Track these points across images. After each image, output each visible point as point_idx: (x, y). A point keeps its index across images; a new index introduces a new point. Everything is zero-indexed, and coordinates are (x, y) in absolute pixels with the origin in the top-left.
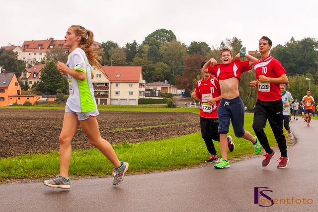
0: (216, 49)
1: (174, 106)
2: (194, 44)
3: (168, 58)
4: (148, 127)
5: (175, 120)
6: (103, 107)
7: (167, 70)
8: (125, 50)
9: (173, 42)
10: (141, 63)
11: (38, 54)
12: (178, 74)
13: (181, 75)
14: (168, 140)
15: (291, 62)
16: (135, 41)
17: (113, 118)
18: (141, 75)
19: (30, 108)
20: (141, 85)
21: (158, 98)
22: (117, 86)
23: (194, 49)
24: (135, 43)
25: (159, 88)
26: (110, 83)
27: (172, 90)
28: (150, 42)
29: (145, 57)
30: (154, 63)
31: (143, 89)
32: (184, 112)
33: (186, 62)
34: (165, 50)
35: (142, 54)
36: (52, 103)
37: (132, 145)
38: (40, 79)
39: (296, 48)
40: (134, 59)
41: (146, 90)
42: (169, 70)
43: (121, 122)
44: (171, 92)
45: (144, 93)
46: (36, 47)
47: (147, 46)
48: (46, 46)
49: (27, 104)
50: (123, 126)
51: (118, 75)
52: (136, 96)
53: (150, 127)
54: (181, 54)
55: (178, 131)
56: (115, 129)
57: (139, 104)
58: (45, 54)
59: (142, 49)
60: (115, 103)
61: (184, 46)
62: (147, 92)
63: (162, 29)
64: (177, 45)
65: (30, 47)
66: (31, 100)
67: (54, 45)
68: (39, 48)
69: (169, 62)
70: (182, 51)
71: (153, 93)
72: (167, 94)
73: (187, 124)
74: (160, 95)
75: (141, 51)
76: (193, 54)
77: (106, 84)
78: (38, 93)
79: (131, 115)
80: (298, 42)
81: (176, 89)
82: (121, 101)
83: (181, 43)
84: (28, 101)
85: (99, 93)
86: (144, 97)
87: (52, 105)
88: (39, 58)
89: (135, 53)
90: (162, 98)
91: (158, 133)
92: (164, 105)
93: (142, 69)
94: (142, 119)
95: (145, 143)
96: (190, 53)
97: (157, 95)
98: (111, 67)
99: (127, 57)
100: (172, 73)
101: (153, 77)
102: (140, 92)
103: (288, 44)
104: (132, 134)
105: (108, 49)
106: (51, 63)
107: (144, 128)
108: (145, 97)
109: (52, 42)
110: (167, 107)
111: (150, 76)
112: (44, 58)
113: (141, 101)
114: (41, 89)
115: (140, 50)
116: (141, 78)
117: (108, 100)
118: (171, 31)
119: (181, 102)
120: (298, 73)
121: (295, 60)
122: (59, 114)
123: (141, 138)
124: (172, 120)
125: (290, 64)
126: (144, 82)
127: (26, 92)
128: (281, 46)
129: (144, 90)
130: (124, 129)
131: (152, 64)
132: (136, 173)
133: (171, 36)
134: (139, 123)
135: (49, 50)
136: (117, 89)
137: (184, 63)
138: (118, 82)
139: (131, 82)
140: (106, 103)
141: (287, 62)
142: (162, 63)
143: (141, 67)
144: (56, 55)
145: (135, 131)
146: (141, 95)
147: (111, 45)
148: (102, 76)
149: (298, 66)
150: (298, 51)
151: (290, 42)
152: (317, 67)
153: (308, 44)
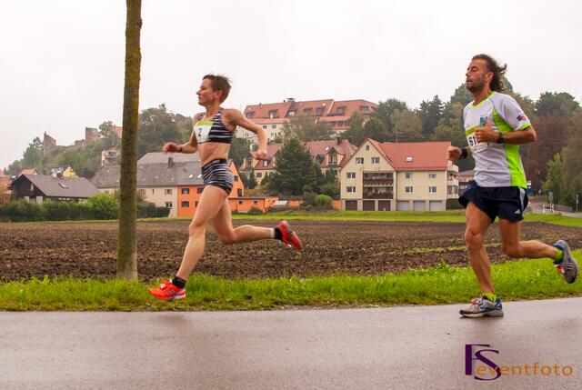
2: (546, 97)
6: (385, 216)
8: (420, 114)
10: (448, 134)
11: (269, 127)
13: (525, 155)
16: (437, 97)
17: (403, 233)
19: (260, 218)
20: (451, 174)
22: (408, 177)
24: (437, 101)
26: (395, 173)
28: (465, 98)
29: (456, 124)
31: (455, 182)
35: (451, 119)
36: (295, 209)
37: (455, 271)
38: (274, 168)
40: (437, 128)
41: (461, 183)
43: (420, 239)
45: (456, 189)
46: (267, 116)
47: (458, 105)
48: (282, 112)
49: (254, 212)
50: (425, 245)
51: (409, 159)
52: (442, 195)
56: (411, 249)
57: (447, 208)
58: (282, 126)
59: (451, 111)
60: (404, 207)
61: (527, 101)
62: (463, 187)
65: (256, 115)
66: (260, 205)
67: (296, 111)
68: (272, 116)
75: (449, 114)
76: (545, 114)
77: (389, 175)
78: (272, 193)
79: (434, 228)
82: (416, 204)
83: (523, 96)
84: (255, 206)
85: (376, 191)
86: (457, 195)
87: (296, 213)
88: (272, 134)
89: (438, 118)
94: (456, 234)
96: (538, 115)
98: (397, 144)
99: (424, 126)
102: (449, 187)
105: (390, 113)
106: (292, 141)
109: (292, 105)
112: (280, 133)
113: (450, 204)
114: (277, 186)
115: (446, 112)
117: (393, 203)
122: (309, 227)
123: (464, 262)
126: (456, 168)
127: (252, 191)
129: (457, 185)
130: (429, 250)
134: (452, 240)
135: (288, 120)
136: (408, 183)
138: (408, 170)
139: (432, 171)
140: (389, 209)
143: (450, 143)
144: (300, 127)
145: (448, 251)
146: (450, 193)
147: (395, 106)
148: (382, 160)
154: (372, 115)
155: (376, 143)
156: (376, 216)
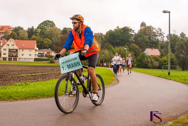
1: (54, 63)
2: (65, 29)
3: (51, 36)
4: (39, 74)
5: (54, 70)
6: (15, 63)
7: (50, 43)
8: (28, 32)
9: (54, 28)
10: (36, 38)
12: (56, 45)
13: (58, 46)
14: (50, 81)
15: (117, 39)
16: (33, 26)
17: (20, 68)
18: (36, 45)
21: (45, 58)
22: (23, 51)
23: (65, 31)
24: (33, 28)
26: (19, 50)
28: (42, 27)
31: (37, 53)
33: (60, 39)
34: (49, 32)
35: (37, 34)
37: (30, 84)
39: (119, 32)
40: (32, 36)
41: (39, 53)
43: (25, 71)
44: (52, 55)
45: (37, 55)
47: (39, 29)
50: (25, 73)
51: (23, 45)
52: (33, 57)
53: (40, 73)
54: (58, 34)
55: (56, 76)
56: (21, 74)
57: (34, 61)
59: (37, 31)
60: (21, 60)
61: (59, 30)
62: (39, 55)
63: (47, 20)
64: (56, 29)
69: (52, 38)
70: (58, 32)
71: (42, 55)
72: (50, 55)
74: (46, 56)
76: (64, 34)
77: (17, 50)
79: (30, 67)
80: (121, 29)
81: (55, 53)
82: (25, 59)
83: (58, 28)
85: (13, 55)
86: (38, 57)
89: (33, 33)
90: (47, 58)
91: (44, 77)
92: (48, 61)
94: (37, 69)
95: (37, 82)
96: (62, 34)
97: (44, 56)
98: (20, 40)
99: (28, 35)
100: (53, 44)
101: (43, 47)
102: (35, 54)
103: (115, 30)
104: (30, 77)
105: (18, 31)
107: (37, 74)
110: (50, 63)
111: (41, 45)
113: (36, 60)
115: (35, 31)
116: (36, 47)
117: (18, 59)
118: (52, 21)
120: (120, 45)
121: (119, 38)
123: (35, 80)
124: (52, 70)
125: (116, 40)
126: (37, 49)
128: (112, 30)
129: (38, 54)
130: (26, 75)
131: (42, 39)
132: (30, 99)
133: (52, 24)
134: (34, 71)
136: (23, 53)
138: (23, 49)
139: (30, 49)
140: (16, 61)
142: (47, 39)
143: (36, 41)
147: (20, 28)
148: (15, 45)
149: (121, 42)
150: (121, 34)
151: (116, 29)
152: (131, 42)
153: (126, 30)
154: (12, 31)
155: (13, 40)
156: (12, 63)
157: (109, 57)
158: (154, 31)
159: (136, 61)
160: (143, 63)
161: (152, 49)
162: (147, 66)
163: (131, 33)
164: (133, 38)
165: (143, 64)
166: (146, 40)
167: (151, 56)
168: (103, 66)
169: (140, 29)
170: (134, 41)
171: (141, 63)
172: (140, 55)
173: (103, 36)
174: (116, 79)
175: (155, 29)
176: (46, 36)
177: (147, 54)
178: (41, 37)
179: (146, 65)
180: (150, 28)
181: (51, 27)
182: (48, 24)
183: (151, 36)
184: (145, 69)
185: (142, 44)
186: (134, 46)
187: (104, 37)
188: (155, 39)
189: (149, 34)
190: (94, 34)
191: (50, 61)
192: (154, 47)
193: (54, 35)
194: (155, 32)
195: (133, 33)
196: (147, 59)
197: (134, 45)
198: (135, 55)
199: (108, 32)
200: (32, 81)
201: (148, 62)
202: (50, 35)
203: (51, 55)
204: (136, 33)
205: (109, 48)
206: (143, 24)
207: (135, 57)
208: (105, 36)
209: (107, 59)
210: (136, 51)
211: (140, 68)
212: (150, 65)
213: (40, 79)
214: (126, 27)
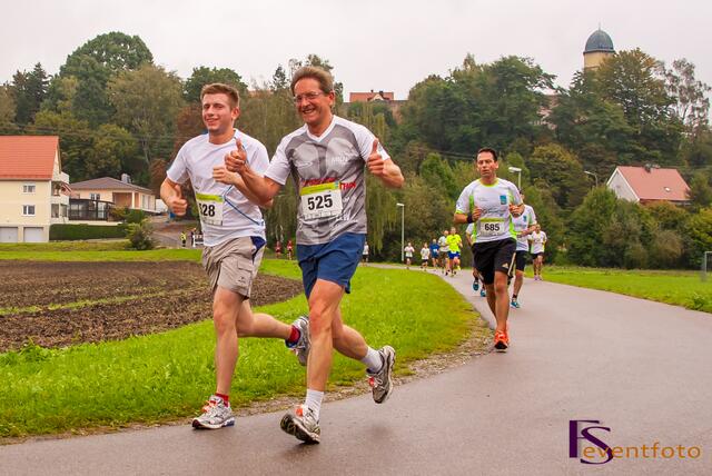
0: (261, 87)
1: (149, 246)
2: (202, 74)
3: (132, 112)
4: (81, 304)
5: (153, 283)
7: (127, 148)
8: (12, 92)
9: (145, 69)
10: (55, 125)
14: (145, 338)
15: (465, 123)
16: (39, 66)
18: (56, 160)
20: (57, 186)
21: (104, 223)
24: (39, 72)
25: (107, 197)
27: (142, 202)
28: (81, 68)
29: (65, 109)
30: (91, 127)
31: (64, 199)
32: (175, 262)
33: (180, 125)
34: (123, 91)
35: (60, 101)
39: (478, 85)
40: (37, 115)
41: (72, 201)
42: (134, 146)
44: (140, 207)
45: (65, 210)
47: (72, 80)
50: (13, 302)
52: (44, 219)
53: (88, 302)
54: (166, 102)
55: (167, 313)
57: (51, 239)
59: (60, 89)
61: (173, 79)
62: (75, 207)
63: (112, 34)
64: (154, 77)
69: (135, 122)
70: (168, 92)
71: (89, 209)
72: (127, 210)
73: (188, 293)
74: (110, 213)
75: (56, 94)
79: (30, 271)
80: (486, 67)
81: (153, 197)
82: (3, 231)
83: (167, 71)
86: (67, 219)
89: (40, 99)
90: (116, 224)
91: (111, 321)
92: (120, 241)
93: (60, 143)
95: (84, 346)
96: (188, 99)
99: (17, 111)
100: (142, 153)
101: (91, 167)
102: (55, 207)
103: (456, 74)
104: (42, 322)
107: (72, 305)
108: (67, 221)
110: (127, 248)
111: (82, 161)
113: (57, 233)
115: (53, 90)
116: (56, 168)
118: (137, 39)
119: (167, 235)
121: (475, 117)
123: (67, 333)
124: (143, 282)
125: (463, 128)
126: (65, 178)
128: (439, 78)
129: (67, 203)
130: (17, 311)
131: (86, 131)
133: (136, 52)
134: (55, 292)
137: (175, 126)
139: (30, 178)
141: (456, 124)
142: (114, 127)
143: (57, 138)
145: (47, 313)
146: (57, 216)
149: (485, 134)
150: (484, 93)
151: (462, 69)
152: (535, 137)
153: (512, 75)
157: (427, 215)
158: (655, 76)
159: (566, 229)
160: (599, 242)
161: (648, 170)
162: (622, 256)
163: (538, 89)
164: (546, 113)
165: (600, 248)
166: (614, 126)
167: (643, 202)
168: (398, 258)
169: (585, 69)
170: (552, 127)
171: (591, 242)
172: (586, 200)
173: (395, 109)
174: (481, 322)
175: (662, 64)
176: (106, 114)
177: (620, 196)
178: (81, 118)
179: (616, 248)
180: (636, 63)
181: (131, 66)
182: (115, 53)
183: (637, 103)
184: (613, 272)
185: (594, 145)
186: (551, 157)
187: (402, 113)
188: (662, 117)
189: (627, 94)
190: (346, 99)
191: (127, 241)
192: (655, 157)
193: (149, 104)
194: (661, 84)
195: (547, 92)
196: (620, 219)
197: (556, 149)
198: (561, 200)
199: (418, 85)
200: (55, 340)
201: (629, 234)
202: (125, 110)
203: (133, 207)
204: (562, 90)
205: (425, 167)
206: (598, 44)
207: (560, 210)
208: (408, 108)
209: (416, 221)
210: (567, 183)
211: (587, 264)
212: (636, 249)
213: (90, 330)
214: (513, 59)
